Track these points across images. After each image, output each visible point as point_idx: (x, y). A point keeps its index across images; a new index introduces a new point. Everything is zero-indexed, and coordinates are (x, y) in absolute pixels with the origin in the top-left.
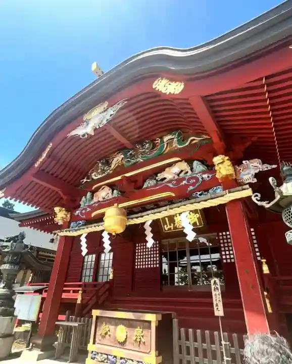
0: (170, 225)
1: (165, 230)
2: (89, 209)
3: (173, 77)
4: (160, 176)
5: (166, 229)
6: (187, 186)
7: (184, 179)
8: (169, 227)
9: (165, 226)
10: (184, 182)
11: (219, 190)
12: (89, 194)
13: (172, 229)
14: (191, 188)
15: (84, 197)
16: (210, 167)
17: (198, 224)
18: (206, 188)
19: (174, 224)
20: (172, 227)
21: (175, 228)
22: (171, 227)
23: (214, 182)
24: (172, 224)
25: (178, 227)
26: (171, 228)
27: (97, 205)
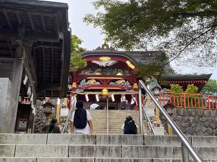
2: (86, 86)
3: (132, 63)
4: (116, 82)
6: (125, 88)
7: (124, 85)
10: (124, 86)
11: (133, 91)
12: (84, 80)
14: (126, 88)
15: (82, 81)
16: (132, 84)
18: (129, 89)
23: (132, 88)
27: (91, 85)
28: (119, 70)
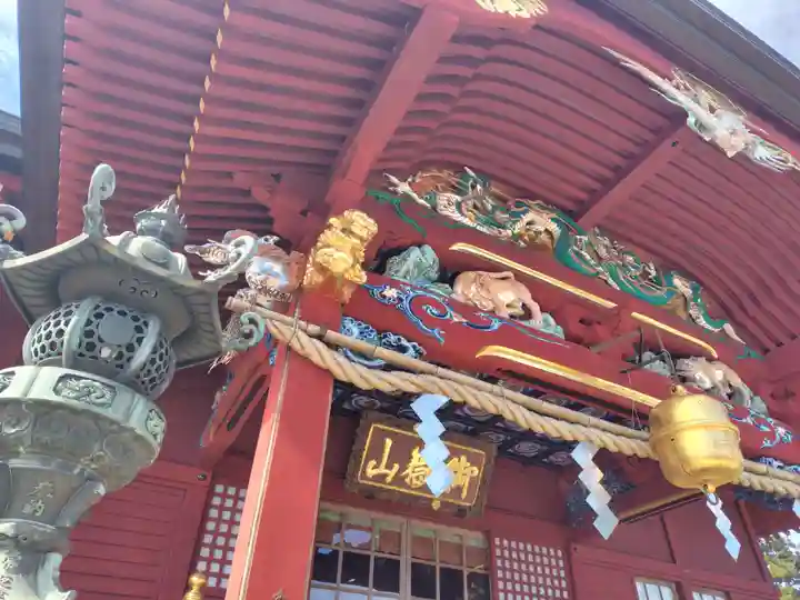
0: (389, 467)
1: (364, 476)
2: (454, 316)
5: (371, 472)
8: (382, 470)
9: (373, 463)
12: (430, 255)
13: (389, 479)
14: (767, 444)
15: (412, 252)
17: (464, 494)
19: (403, 468)
20: (392, 473)
21: (399, 480)
22: (387, 471)
24: (396, 466)
25: (407, 480)
26: (386, 475)
27: (496, 325)
28: (677, 282)
